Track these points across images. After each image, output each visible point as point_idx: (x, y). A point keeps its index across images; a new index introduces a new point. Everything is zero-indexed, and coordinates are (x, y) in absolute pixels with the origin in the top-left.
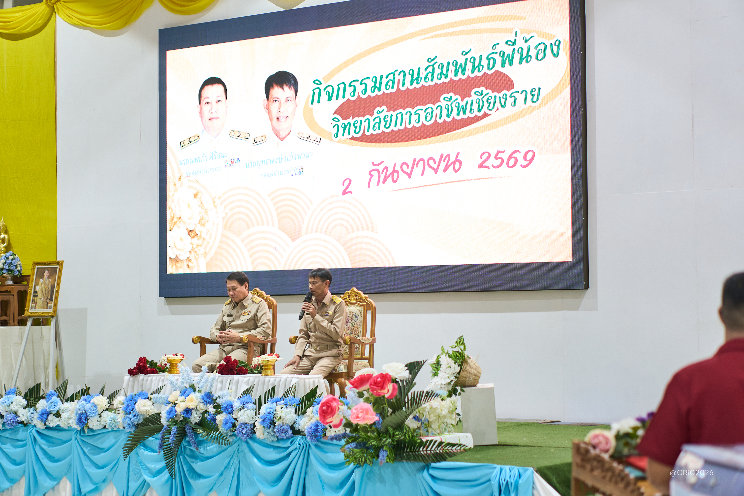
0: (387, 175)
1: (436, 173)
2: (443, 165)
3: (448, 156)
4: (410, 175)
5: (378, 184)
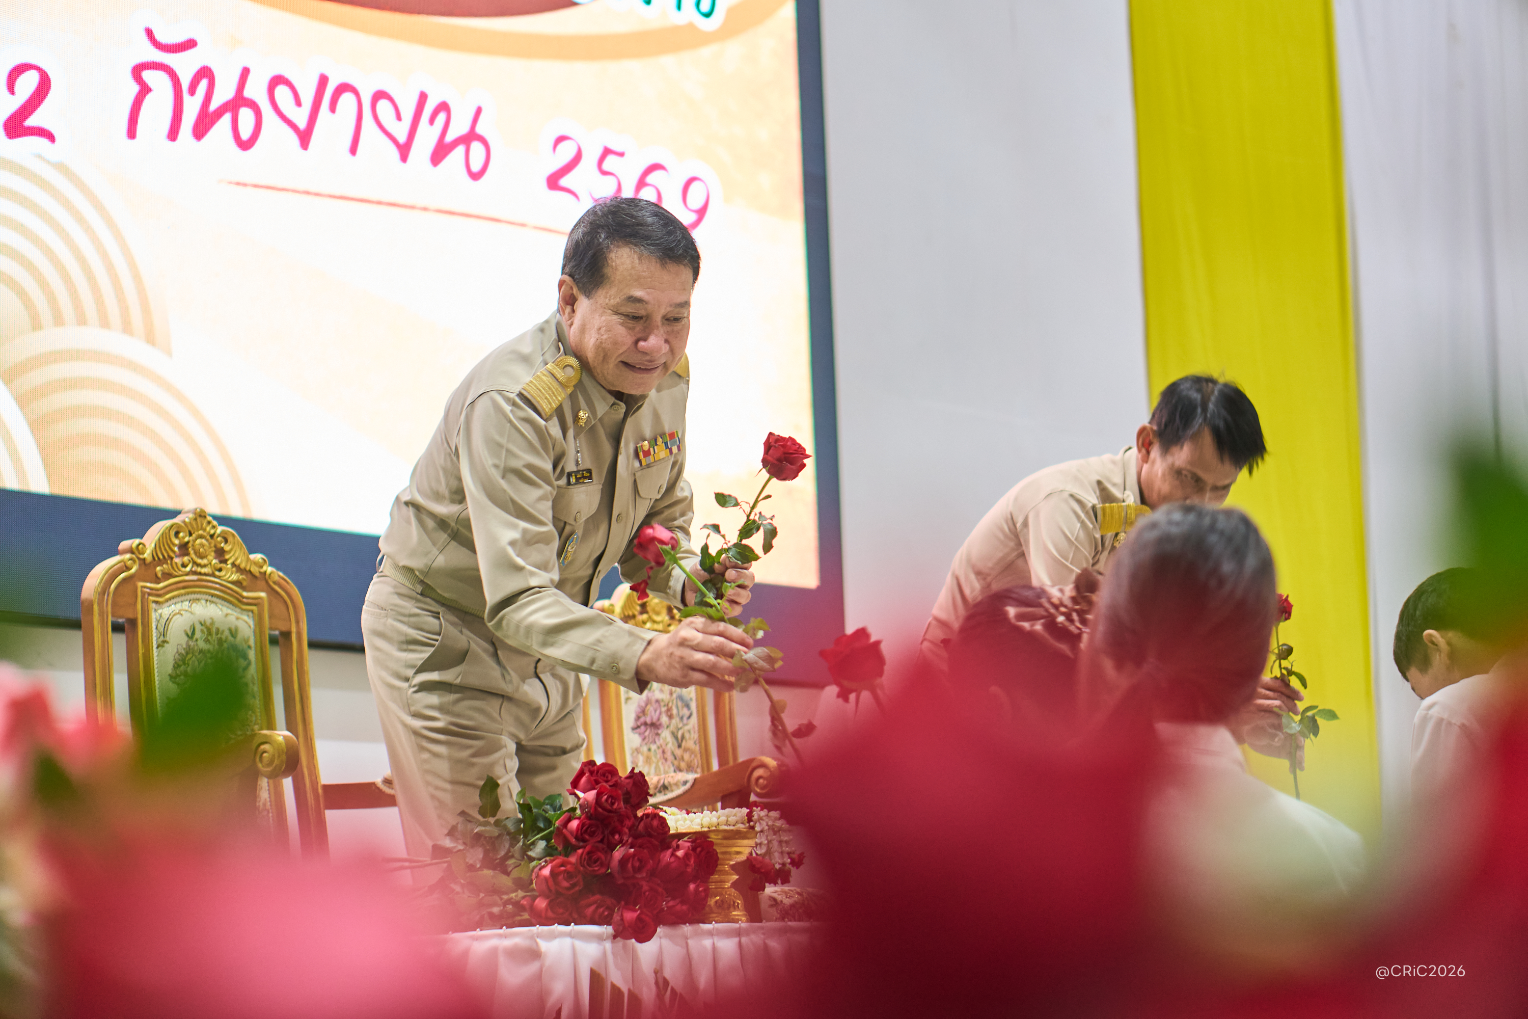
0: (214, 106)
1: (404, 158)
2: (427, 138)
3: (444, 107)
4: (305, 137)
5: (173, 134)
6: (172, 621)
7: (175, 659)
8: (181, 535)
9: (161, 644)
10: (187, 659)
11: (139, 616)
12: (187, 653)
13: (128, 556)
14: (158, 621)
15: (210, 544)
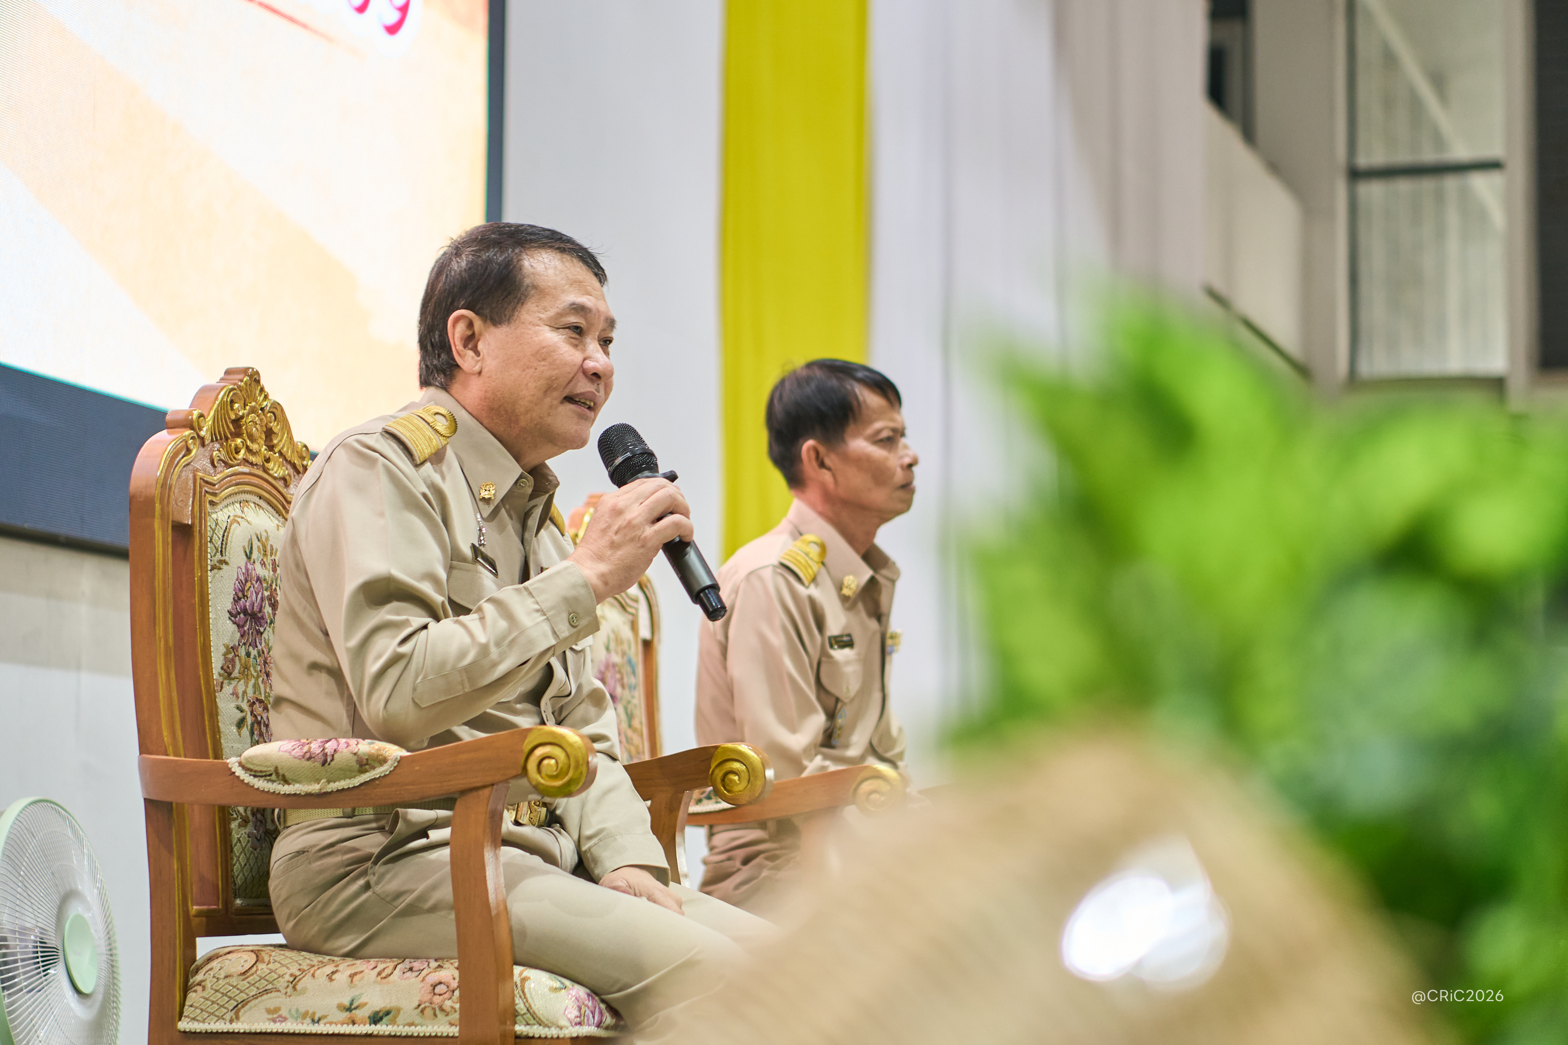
6: (231, 531)
7: (235, 590)
8: (236, 406)
9: (217, 564)
10: (246, 589)
11: (197, 521)
12: (246, 581)
13: (188, 432)
14: (214, 531)
15: (261, 420)
